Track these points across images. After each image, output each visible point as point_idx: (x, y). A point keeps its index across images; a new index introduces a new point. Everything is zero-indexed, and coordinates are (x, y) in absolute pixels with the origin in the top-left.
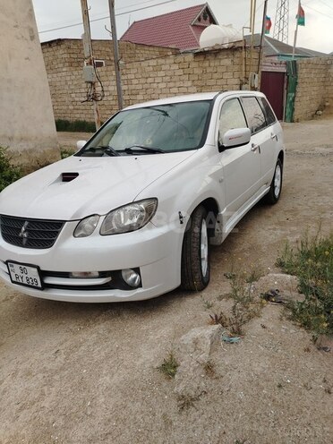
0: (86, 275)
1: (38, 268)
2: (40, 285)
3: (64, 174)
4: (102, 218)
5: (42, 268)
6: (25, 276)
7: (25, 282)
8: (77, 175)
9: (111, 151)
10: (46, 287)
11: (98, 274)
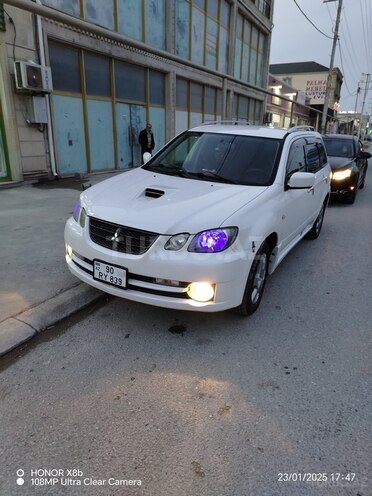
0: (166, 283)
1: (127, 270)
2: (124, 285)
3: (148, 190)
4: (191, 238)
5: (131, 271)
6: (109, 275)
7: (108, 280)
8: (163, 193)
9: (184, 173)
10: (129, 287)
11: (177, 284)
